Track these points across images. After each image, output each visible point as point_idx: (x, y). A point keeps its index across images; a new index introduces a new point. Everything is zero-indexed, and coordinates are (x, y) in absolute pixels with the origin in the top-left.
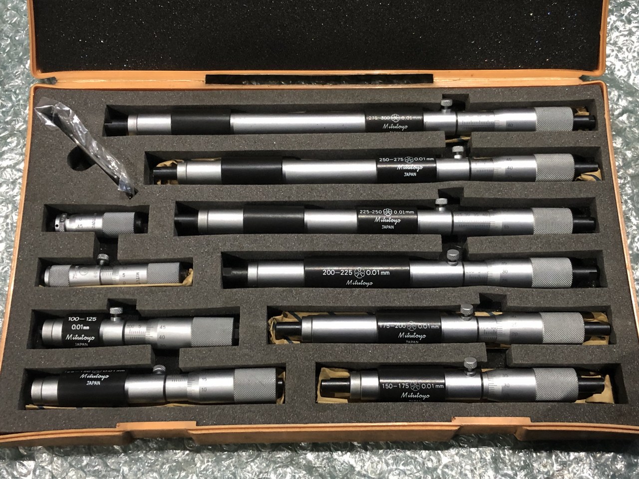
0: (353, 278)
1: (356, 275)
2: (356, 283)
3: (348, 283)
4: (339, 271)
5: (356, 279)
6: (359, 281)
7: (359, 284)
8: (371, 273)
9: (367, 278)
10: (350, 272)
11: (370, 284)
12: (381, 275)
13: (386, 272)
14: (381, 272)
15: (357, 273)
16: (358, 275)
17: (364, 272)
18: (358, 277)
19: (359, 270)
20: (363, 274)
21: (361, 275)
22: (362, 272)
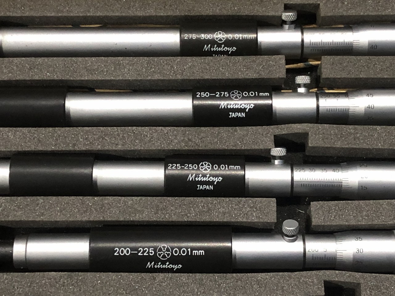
0: (155, 259)
1: (160, 255)
2: (159, 266)
3: (149, 265)
4: (136, 249)
5: (159, 260)
6: (164, 263)
7: (164, 266)
8: (180, 253)
9: (174, 260)
10: (151, 250)
11: (178, 267)
12: (193, 254)
13: (200, 251)
14: (193, 252)
15: (160, 253)
16: (162, 255)
17: (170, 252)
18: (162, 258)
19: (163, 249)
20: (169, 254)
21: (166, 255)
22: (168, 252)
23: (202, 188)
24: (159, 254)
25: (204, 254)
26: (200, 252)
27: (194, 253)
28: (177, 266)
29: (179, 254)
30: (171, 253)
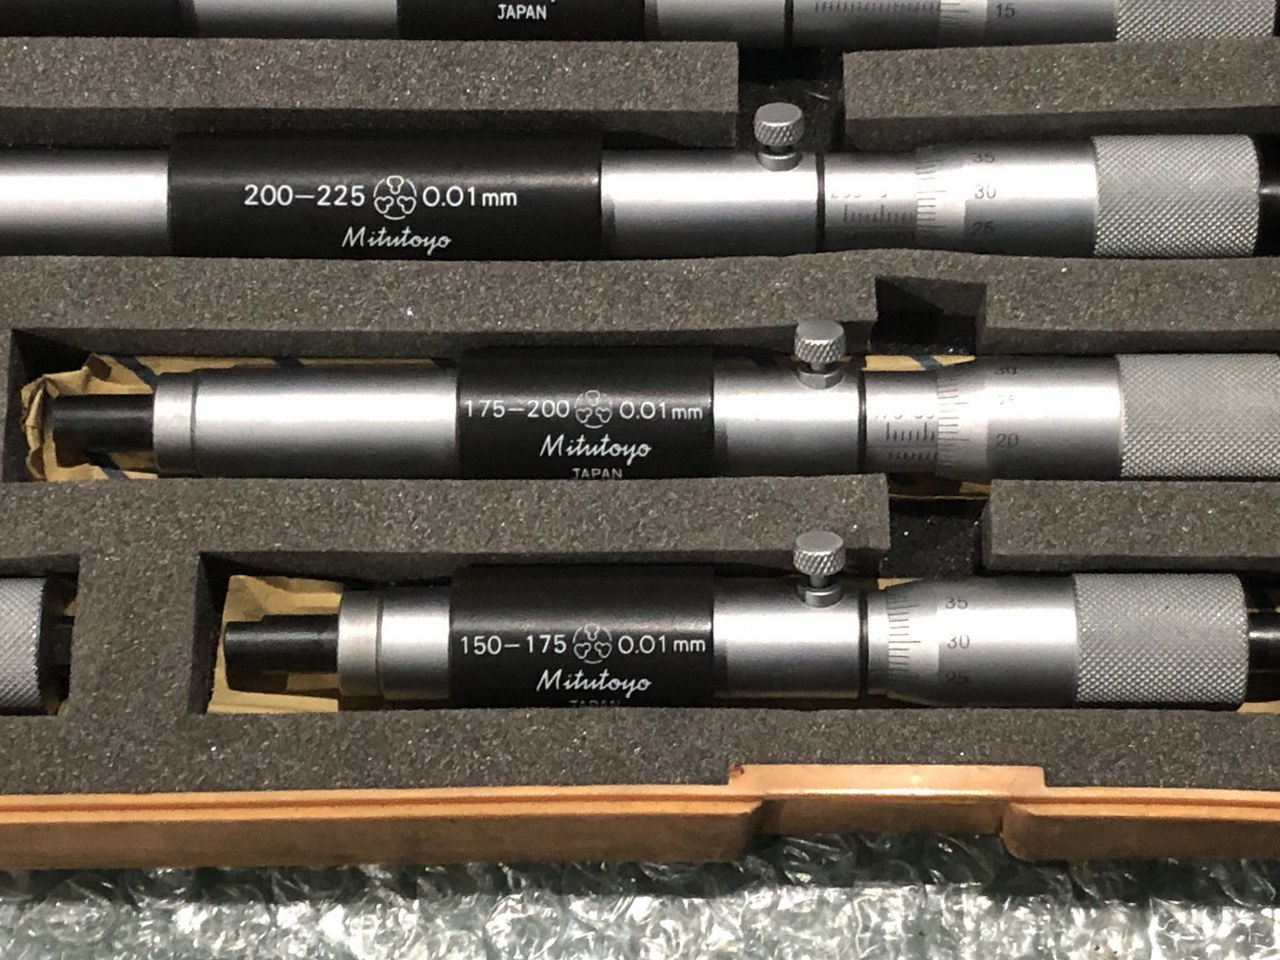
0: (367, 217)
1: (382, 205)
2: (381, 240)
3: (351, 237)
4: (311, 189)
5: (382, 221)
6: (395, 230)
7: (396, 241)
8: (443, 199)
9: (426, 220)
10: (357, 191)
11: (439, 244)
12: (484, 203)
13: (502, 195)
14: (484, 195)
15: (384, 199)
16: (388, 206)
17: (412, 195)
18: (389, 213)
19: (391, 187)
20: (411, 202)
21: (403, 206)
22: (407, 196)
23: (513, 14)
24: (379, 202)
25: (515, 203)
26: (505, 198)
27: (487, 199)
28: (437, 241)
29: (440, 203)
30: (417, 199)
